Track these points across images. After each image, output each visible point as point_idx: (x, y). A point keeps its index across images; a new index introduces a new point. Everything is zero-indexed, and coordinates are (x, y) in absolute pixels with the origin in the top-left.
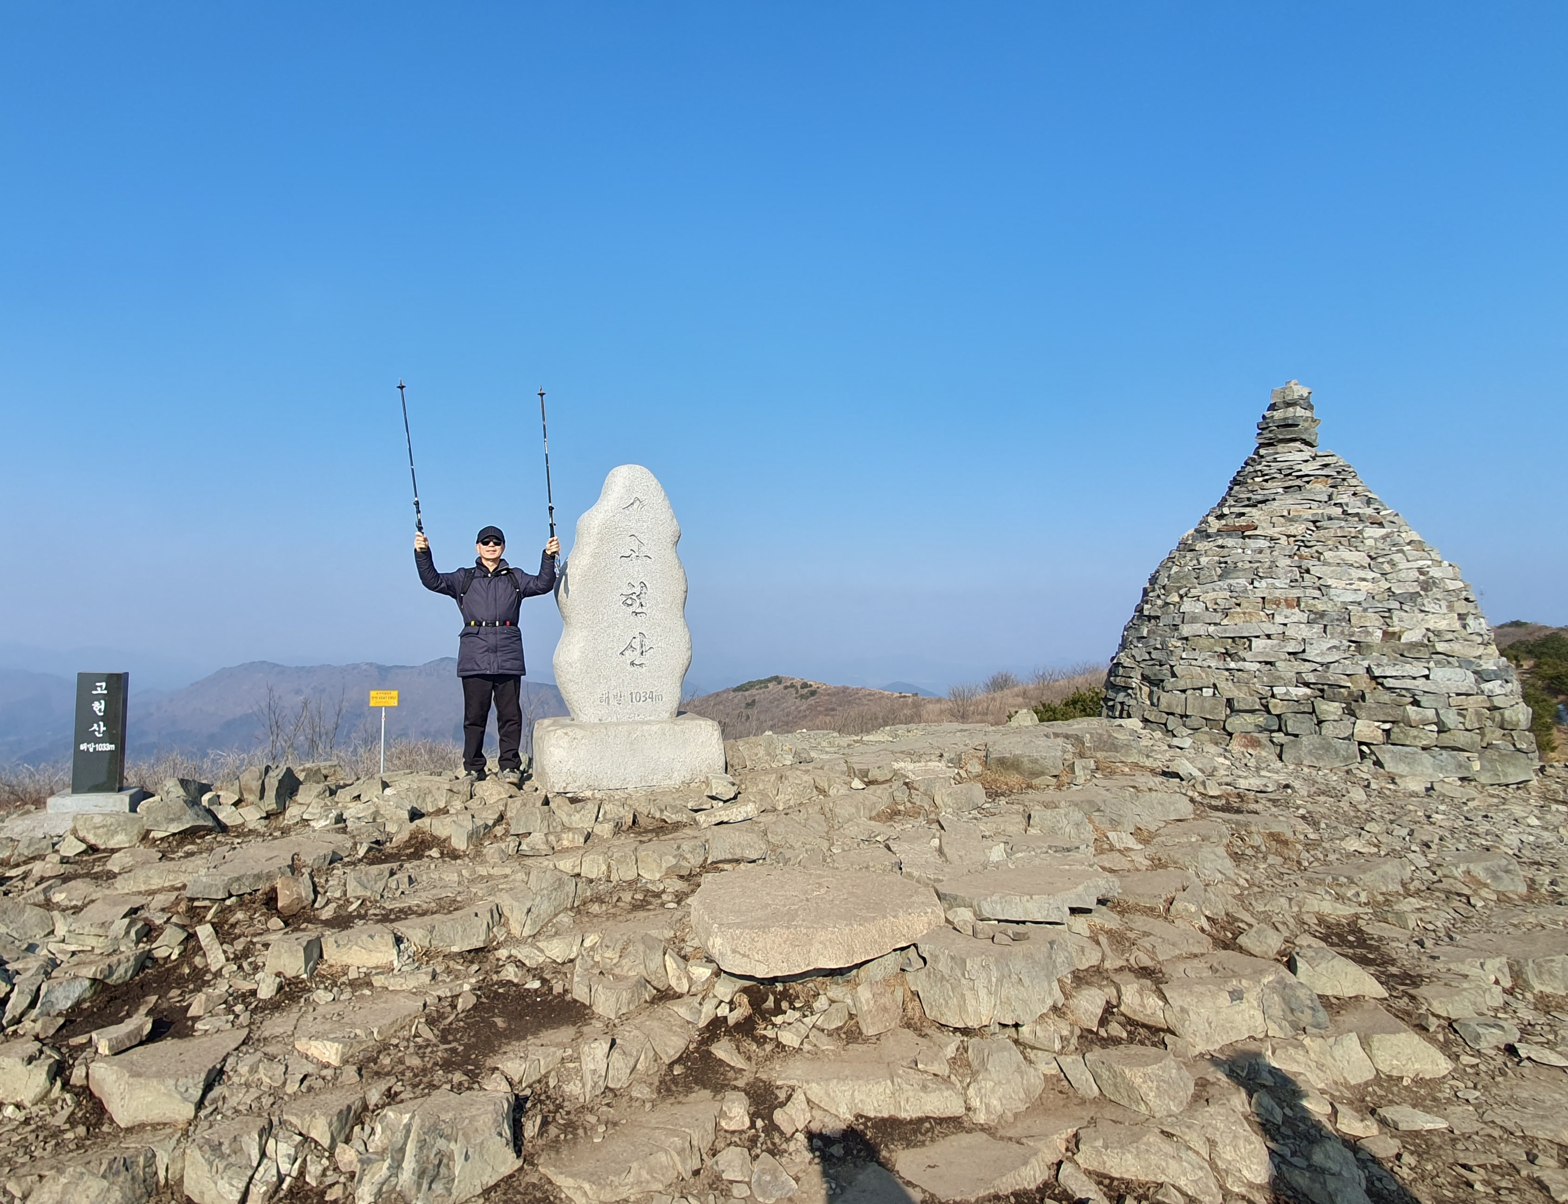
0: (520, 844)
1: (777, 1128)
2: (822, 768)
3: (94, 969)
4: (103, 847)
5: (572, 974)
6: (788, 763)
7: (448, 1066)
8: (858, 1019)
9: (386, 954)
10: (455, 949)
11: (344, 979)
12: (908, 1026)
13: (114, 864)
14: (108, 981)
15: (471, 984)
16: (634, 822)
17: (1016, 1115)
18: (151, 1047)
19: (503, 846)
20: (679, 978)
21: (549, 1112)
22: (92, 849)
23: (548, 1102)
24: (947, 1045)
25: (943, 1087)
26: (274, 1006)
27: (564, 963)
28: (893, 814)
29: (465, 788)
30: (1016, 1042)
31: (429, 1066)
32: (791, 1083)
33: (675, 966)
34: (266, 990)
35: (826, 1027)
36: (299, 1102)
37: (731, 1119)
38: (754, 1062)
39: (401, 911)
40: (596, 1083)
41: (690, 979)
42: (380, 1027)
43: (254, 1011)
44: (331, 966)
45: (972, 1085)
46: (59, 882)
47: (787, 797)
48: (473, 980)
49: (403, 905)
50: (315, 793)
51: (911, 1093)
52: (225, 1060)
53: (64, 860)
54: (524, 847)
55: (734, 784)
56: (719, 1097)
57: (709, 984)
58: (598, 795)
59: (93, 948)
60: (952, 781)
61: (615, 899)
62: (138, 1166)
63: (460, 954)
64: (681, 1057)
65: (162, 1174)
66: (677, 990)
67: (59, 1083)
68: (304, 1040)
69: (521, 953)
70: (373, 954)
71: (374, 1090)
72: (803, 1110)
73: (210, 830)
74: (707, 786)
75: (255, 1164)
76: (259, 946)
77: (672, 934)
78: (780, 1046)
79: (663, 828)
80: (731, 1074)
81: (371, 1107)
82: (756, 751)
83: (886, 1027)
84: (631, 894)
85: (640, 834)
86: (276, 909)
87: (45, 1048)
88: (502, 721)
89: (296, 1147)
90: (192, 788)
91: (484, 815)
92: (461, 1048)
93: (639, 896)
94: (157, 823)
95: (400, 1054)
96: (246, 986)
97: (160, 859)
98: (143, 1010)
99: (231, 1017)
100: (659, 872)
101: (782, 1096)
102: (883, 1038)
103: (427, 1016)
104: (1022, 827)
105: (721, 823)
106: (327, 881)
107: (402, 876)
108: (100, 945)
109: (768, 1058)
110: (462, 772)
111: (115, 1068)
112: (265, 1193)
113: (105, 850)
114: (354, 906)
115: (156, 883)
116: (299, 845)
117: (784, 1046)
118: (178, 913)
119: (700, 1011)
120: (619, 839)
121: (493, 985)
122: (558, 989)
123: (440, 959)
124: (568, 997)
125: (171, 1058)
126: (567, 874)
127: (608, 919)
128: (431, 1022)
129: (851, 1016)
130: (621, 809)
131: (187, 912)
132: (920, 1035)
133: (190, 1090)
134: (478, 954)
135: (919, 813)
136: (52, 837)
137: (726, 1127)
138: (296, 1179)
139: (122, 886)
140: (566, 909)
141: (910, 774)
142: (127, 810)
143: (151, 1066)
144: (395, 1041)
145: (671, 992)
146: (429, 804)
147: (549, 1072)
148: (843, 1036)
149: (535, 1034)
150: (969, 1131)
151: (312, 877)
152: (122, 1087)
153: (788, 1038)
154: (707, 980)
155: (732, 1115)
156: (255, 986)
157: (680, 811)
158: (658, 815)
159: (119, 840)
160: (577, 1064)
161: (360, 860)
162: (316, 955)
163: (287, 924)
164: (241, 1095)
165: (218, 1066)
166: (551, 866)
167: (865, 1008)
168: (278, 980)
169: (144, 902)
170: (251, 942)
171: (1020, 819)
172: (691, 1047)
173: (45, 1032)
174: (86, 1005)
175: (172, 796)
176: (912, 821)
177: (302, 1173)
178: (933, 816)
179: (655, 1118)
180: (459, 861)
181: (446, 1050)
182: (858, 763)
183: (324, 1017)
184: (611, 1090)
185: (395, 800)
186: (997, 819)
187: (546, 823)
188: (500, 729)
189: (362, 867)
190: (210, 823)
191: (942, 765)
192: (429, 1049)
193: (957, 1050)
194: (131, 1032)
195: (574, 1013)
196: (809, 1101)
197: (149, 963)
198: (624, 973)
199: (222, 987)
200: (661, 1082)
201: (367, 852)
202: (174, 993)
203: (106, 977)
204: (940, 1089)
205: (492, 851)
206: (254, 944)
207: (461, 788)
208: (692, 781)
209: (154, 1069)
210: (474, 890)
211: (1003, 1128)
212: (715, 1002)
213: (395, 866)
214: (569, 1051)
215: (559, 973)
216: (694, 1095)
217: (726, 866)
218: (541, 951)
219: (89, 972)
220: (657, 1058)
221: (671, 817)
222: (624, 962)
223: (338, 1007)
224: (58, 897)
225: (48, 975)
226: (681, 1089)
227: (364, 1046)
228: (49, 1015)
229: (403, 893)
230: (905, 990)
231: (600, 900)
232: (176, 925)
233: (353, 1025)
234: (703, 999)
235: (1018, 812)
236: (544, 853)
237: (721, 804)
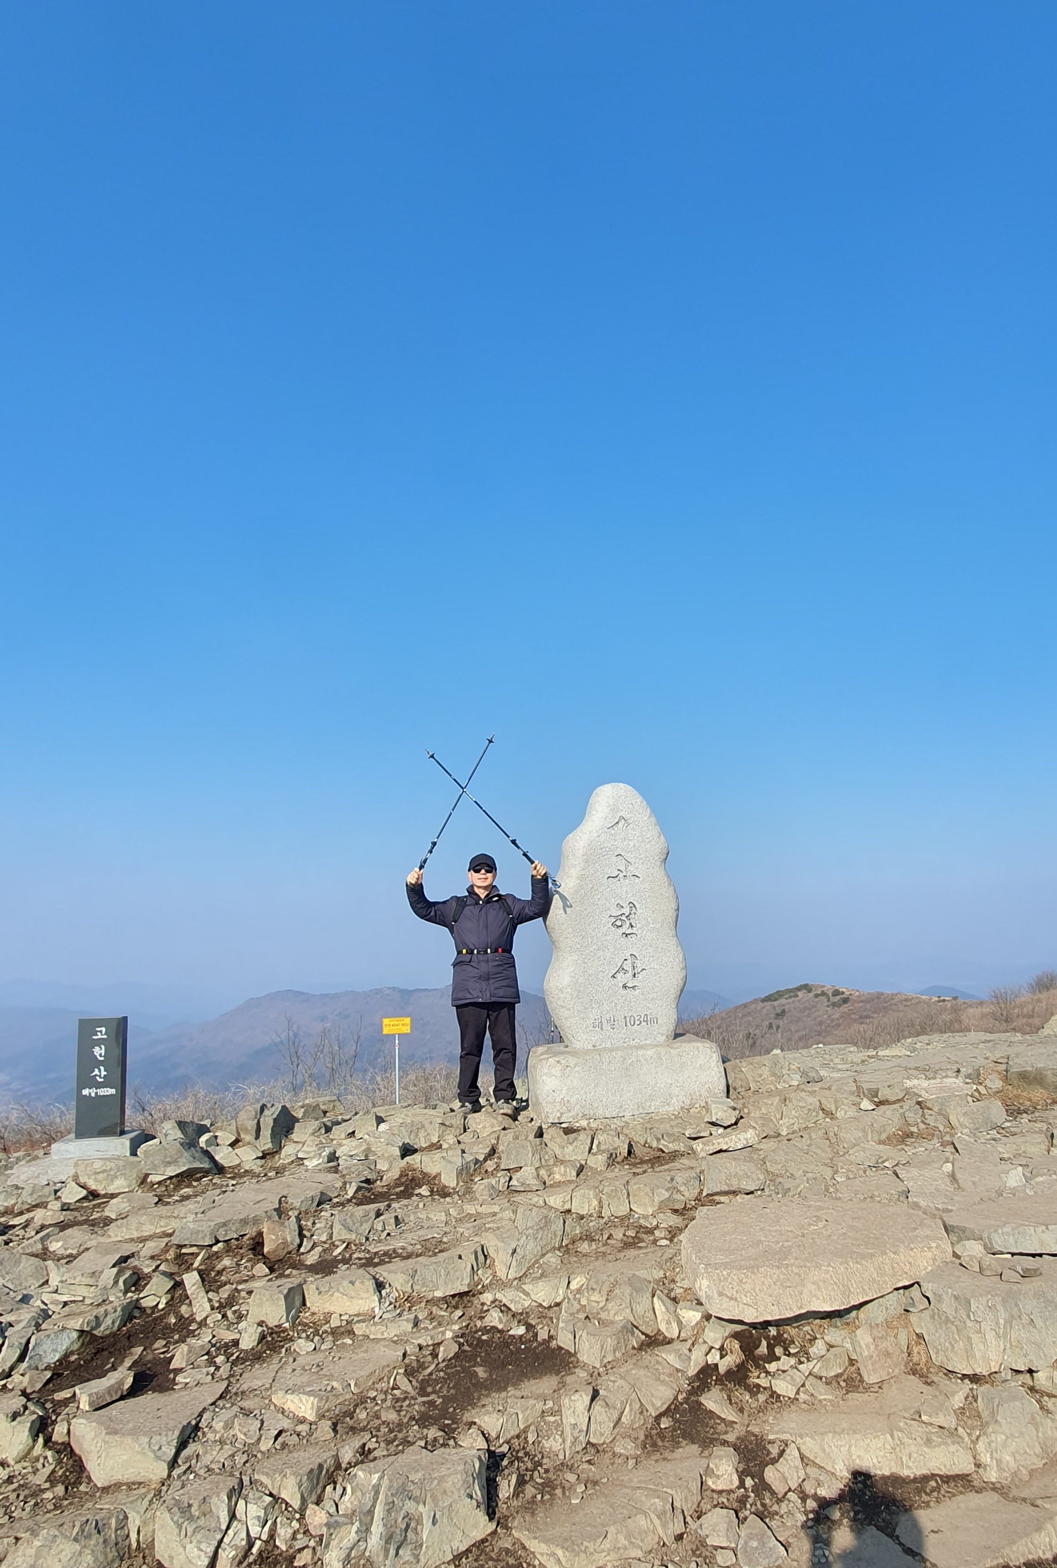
0: (511, 1179)
1: (768, 1487)
2: (829, 1089)
3: (81, 1320)
4: (103, 1192)
5: (558, 1319)
6: (795, 1083)
7: (424, 1420)
8: (859, 1365)
9: (368, 1301)
10: (439, 1294)
11: (326, 1327)
12: (914, 1372)
13: (110, 1211)
14: (94, 1332)
15: (453, 1331)
16: (629, 1153)
17: (1032, 1473)
18: (131, 1402)
19: (493, 1181)
20: (668, 1323)
21: (527, 1470)
22: (93, 1195)
23: (526, 1459)
24: (954, 1394)
25: (949, 1441)
26: (256, 1357)
27: (550, 1307)
28: (905, 1137)
29: (458, 1121)
30: (1032, 1389)
31: (405, 1421)
32: (784, 1437)
33: (663, 1308)
34: (248, 1342)
35: (824, 1374)
36: (272, 1459)
37: (718, 1477)
38: (746, 1414)
39: (386, 1254)
40: (576, 1439)
41: (680, 1323)
42: (357, 1379)
43: (234, 1363)
44: (313, 1314)
45: (981, 1438)
46: (57, 1230)
47: (792, 1121)
48: (456, 1327)
49: (388, 1248)
50: (311, 1131)
51: (913, 1448)
52: (200, 1415)
53: (65, 1208)
54: (514, 1182)
55: (735, 1109)
56: (706, 1453)
57: (699, 1329)
58: (594, 1125)
59: (84, 1298)
60: (970, 1099)
61: (605, 1237)
62: (110, 1528)
63: (444, 1299)
64: (668, 1409)
65: (133, 1537)
66: (667, 1334)
67: (41, 1440)
68: (281, 1394)
69: (507, 1297)
70: (355, 1301)
71: (347, 1447)
72: (797, 1467)
73: (206, 1172)
74: (707, 1111)
75: (224, 1527)
76: (243, 1294)
77: (661, 1274)
78: (774, 1396)
79: (660, 1158)
80: (722, 1427)
81: (344, 1466)
82: (760, 1072)
83: (889, 1373)
84: (622, 1231)
85: (634, 1165)
86: (263, 1255)
87: (29, 1404)
88: (498, 1051)
89: (265, 1509)
90: (190, 1130)
91: (475, 1149)
92: (440, 1401)
93: (631, 1233)
94: (155, 1167)
95: (377, 1408)
96: (228, 1336)
97: (156, 1203)
98: (128, 1362)
99: (212, 1369)
100: (652, 1206)
101: (774, 1451)
102: (885, 1386)
103: (407, 1366)
104: (1044, 1147)
105: (720, 1151)
106: (314, 1223)
107: (388, 1217)
108: (90, 1294)
109: (761, 1410)
110: (457, 1104)
111: (94, 1424)
112: (234, 1558)
113: (105, 1196)
114: (339, 1250)
115: (148, 1230)
116: (289, 1186)
117: (779, 1396)
118: (167, 1260)
119: (690, 1358)
120: (613, 1171)
121: (476, 1332)
122: (543, 1335)
123: (423, 1304)
124: (553, 1344)
125: (148, 1413)
126: (557, 1210)
127: (597, 1259)
128: (410, 1373)
129: (852, 1362)
130: (616, 1139)
131: (175, 1259)
132: (926, 1383)
133: (163, 1448)
134: (462, 1298)
135: (933, 1135)
136: (55, 1184)
137: (713, 1487)
138: (266, 1542)
139: (116, 1233)
140: (554, 1248)
141: (923, 1093)
142: (128, 1154)
143: (128, 1422)
144: (372, 1394)
145: (661, 1338)
146: (422, 1139)
147: (529, 1426)
148: (843, 1384)
149: (515, 1385)
150: (979, 1491)
151: (298, 1219)
152: (99, 1445)
153: (783, 1387)
154: (697, 1324)
155: (719, 1473)
156: (237, 1336)
157: (677, 1139)
158: (654, 1145)
159: (119, 1185)
160: (558, 1418)
161: (349, 1201)
162: (298, 1303)
163: (272, 1270)
164: (215, 1453)
165: (194, 1422)
166: (541, 1203)
167: (866, 1353)
168: (260, 1329)
169: (135, 1250)
170: (236, 1289)
171: (1042, 1138)
172: (680, 1398)
173: (33, 1386)
174: (73, 1358)
175: (170, 1138)
176: (926, 1144)
177: (272, 1536)
178: (947, 1138)
179: (636, 1477)
180: (448, 1199)
181: (424, 1403)
182: (868, 1081)
183: (304, 1369)
184: (593, 1445)
185: (387, 1136)
186: (1018, 1139)
187: (538, 1157)
188: (495, 1057)
189: (350, 1208)
190: (206, 1165)
191: (959, 1081)
192: (407, 1402)
193: (966, 1398)
194: (112, 1386)
195: (558, 1362)
196: (802, 1457)
197: (137, 1313)
198: (611, 1318)
199: (206, 1337)
200: (646, 1436)
201: (356, 1192)
202: (160, 1343)
203: (93, 1329)
204: (946, 1444)
205: (482, 1187)
206: (238, 1291)
207: (453, 1122)
208: (692, 1106)
209: (130, 1425)
210: (461, 1230)
211: (1017, 1487)
212: (705, 1348)
213: (382, 1206)
214: (550, 1404)
215: (545, 1317)
216: (681, 1450)
217: (722, 1199)
218: (527, 1294)
219: (77, 1323)
220: (642, 1410)
221: (669, 1146)
222: (610, 1305)
223: (319, 1357)
224: (55, 1246)
225: (38, 1326)
226: (667, 1444)
227: (341, 1399)
228: (37, 1369)
229: (389, 1234)
230: (909, 1332)
231: (588, 1237)
232: (164, 1273)
233: (331, 1377)
234: (693, 1345)
235: (1040, 1131)
236: (535, 1188)
237: (721, 1130)
